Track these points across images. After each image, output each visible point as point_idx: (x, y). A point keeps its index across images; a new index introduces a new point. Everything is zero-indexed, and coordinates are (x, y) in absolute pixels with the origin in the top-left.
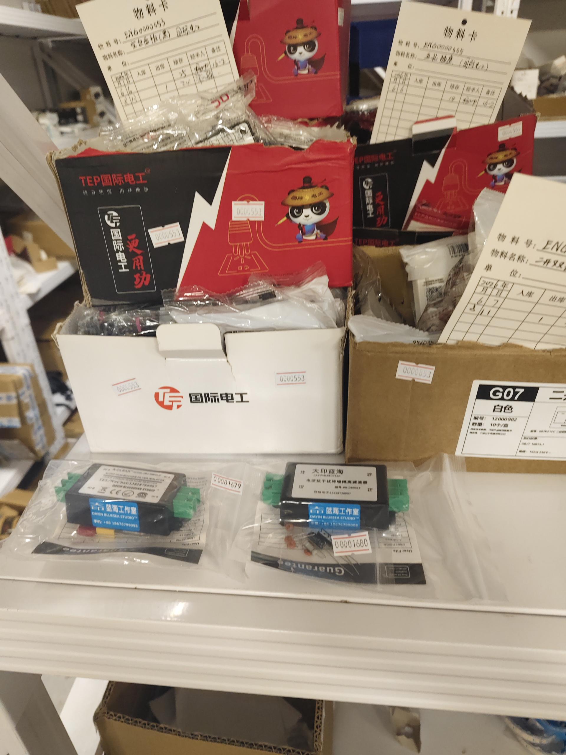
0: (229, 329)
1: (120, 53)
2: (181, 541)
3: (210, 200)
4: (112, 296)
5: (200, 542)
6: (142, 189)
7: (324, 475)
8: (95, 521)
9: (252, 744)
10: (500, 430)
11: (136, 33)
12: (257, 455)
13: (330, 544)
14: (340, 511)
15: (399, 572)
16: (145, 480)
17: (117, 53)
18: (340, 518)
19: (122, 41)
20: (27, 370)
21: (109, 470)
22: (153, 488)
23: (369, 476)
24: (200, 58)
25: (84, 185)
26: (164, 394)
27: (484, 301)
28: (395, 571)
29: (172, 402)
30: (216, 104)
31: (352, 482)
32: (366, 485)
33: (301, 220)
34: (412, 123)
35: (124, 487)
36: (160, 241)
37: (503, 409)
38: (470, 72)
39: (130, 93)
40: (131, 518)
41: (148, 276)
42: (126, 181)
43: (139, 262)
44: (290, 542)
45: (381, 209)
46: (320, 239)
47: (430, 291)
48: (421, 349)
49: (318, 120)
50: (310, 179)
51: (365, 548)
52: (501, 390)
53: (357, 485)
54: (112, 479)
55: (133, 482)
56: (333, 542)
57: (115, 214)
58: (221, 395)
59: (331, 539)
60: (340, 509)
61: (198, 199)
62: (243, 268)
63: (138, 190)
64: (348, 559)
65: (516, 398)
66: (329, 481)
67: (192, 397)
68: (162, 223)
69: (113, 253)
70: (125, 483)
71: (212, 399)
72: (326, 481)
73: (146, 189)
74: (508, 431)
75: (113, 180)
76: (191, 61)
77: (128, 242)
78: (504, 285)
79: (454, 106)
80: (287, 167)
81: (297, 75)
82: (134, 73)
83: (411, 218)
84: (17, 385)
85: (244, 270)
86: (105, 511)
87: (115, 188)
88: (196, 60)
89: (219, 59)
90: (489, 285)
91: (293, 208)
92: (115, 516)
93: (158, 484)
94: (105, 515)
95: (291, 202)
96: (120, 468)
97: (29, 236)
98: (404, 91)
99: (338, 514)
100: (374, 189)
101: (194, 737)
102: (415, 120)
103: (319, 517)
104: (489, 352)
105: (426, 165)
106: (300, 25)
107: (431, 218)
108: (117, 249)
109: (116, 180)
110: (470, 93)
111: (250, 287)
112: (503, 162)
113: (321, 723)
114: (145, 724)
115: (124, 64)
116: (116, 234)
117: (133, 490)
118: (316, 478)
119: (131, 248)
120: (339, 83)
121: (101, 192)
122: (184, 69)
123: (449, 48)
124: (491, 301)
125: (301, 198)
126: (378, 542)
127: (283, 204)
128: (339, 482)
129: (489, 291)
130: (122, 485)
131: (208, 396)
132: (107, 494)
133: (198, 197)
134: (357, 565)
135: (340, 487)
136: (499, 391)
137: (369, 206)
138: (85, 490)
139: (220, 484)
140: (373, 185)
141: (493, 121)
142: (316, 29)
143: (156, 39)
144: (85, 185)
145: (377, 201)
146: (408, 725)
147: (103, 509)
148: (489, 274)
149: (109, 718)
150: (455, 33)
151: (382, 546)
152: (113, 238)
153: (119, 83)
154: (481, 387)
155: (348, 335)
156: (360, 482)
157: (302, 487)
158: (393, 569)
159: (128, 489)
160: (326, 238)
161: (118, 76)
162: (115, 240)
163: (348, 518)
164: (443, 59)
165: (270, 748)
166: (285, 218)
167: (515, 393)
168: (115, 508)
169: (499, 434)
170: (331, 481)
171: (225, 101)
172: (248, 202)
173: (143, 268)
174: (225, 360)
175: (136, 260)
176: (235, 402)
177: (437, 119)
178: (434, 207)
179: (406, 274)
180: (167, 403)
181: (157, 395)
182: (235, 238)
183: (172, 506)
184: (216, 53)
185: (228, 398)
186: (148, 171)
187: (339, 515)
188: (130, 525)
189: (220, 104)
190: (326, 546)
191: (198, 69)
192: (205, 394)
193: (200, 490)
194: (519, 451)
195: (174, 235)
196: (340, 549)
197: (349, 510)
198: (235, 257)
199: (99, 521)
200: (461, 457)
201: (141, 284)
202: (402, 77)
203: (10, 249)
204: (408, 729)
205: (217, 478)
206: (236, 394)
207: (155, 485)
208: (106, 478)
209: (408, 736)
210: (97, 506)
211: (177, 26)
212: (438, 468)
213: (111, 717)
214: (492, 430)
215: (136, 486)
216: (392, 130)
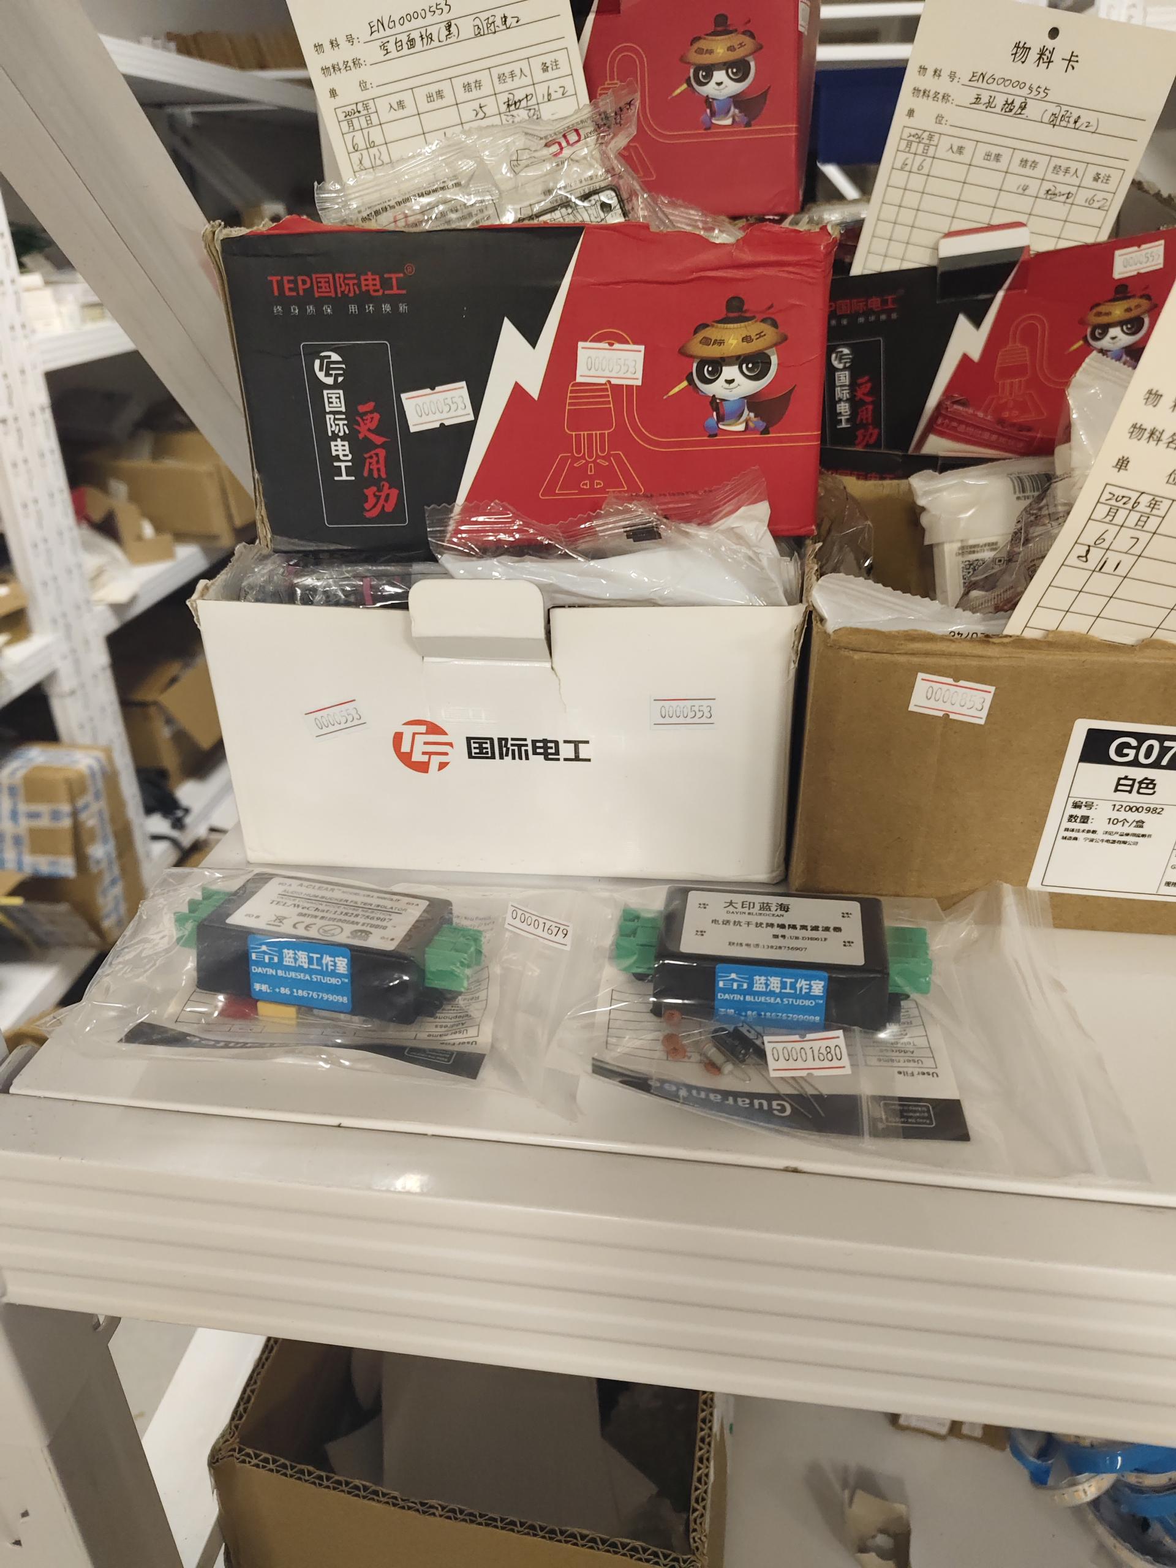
0: (562, 599)
1: (356, 63)
2: (439, 1038)
3: (532, 338)
4: (316, 532)
5: (479, 1040)
6: (395, 308)
7: (749, 914)
8: (257, 987)
9: (553, 1532)
10: (1127, 835)
11: (392, 25)
12: (600, 879)
13: (761, 1054)
14: (783, 985)
15: (911, 1114)
16: (366, 907)
17: (351, 64)
18: (782, 1001)
19: (362, 40)
20: (98, 760)
21: (290, 885)
22: (384, 924)
23: (846, 919)
24: (518, 82)
25: (276, 294)
26: (414, 734)
27: (1109, 537)
28: (902, 1112)
29: (430, 754)
30: (555, 148)
31: (809, 928)
32: (838, 934)
33: (717, 389)
34: (941, 235)
35: (323, 918)
36: (425, 419)
37: (1136, 786)
38: (1062, 135)
39: (372, 145)
40: (334, 981)
41: (394, 493)
42: (364, 288)
43: (378, 462)
44: (673, 1048)
45: (867, 413)
46: (754, 431)
47: (972, 567)
48: (966, 648)
49: (748, 220)
50: (742, 302)
51: (835, 1063)
52: (1134, 743)
53: (820, 934)
54: (297, 902)
55: (342, 909)
56: (768, 1048)
57: (335, 357)
58: (534, 742)
59: (763, 1043)
60: (784, 980)
61: (509, 334)
62: (592, 484)
63: (387, 308)
64: (798, 1083)
65: (1164, 762)
66: (759, 925)
67: (473, 745)
68: (431, 382)
69: (326, 440)
70: (323, 911)
71: (513, 751)
72: (754, 923)
73: (403, 308)
74: (1143, 836)
75: (338, 286)
76: (500, 88)
77: (358, 418)
78: (1154, 504)
79: (1025, 203)
80: (695, 275)
81: (710, 126)
82: (382, 105)
83: (930, 429)
84: (75, 788)
85: (592, 490)
86: (280, 965)
87: (340, 303)
88: (510, 85)
89: (554, 85)
90: (1120, 504)
91: (703, 362)
92: (301, 976)
93: (394, 916)
94: (280, 973)
95: (698, 348)
96: (313, 884)
97: (120, 489)
98: (925, 171)
99: (778, 991)
100: (855, 370)
101: (426, 1509)
102: (946, 231)
103: (737, 997)
104: (1112, 658)
105: (963, 323)
106: (722, 27)
107: (970, 430)
108: (333, 432)
109: (343, 285)
110: (1060, 177)
111: (609, 514)
112: (1120, 323)
113: (706, 1492)
114: (320, 1478)
115: (363, 86)
116: (335, 401)
117: (340, 924)
118: (732, 918)
119: (363, 431)
120: (793, 147)
121: (311, 309)
122: (483, 102)
123: (1020, 85)
124: (1124, 541)
125: (721, 342)
126: (864, 1055)
127: (683, 353)
128: (782, 926)
129: (1121, 515)
130: (316, 913)
131: (506, 746)
132: (286, 928)
133: (508, 327)
134: (819, 1098)
135: (784, 936)
136: (1127, 745)
137: (842, 404)
138: (239, 918)
139: (524, 926)
140: (852, 360)
141: (1103, 236)
142: (752, 36)
143: (430, 38)
144: (279, 294)
145: (859, 394)
146: (883, 1531)
147: (276, 960)
148: (1122, 477)
149: (244, 1462)
150: (1033, 55)
151: (873, 1061)
152: (328, 410)
153: (350, 123)
154: (1092, 733)
155: (811, 618)
156: (827, 929)
157: (702, 933)
158: (899, 1108)
159: (331, 922)
160: (766, 431)
161: (349, 109)
162: (331, 413)
163: (800, 1002)
164: (1008, 106)
165: (593, 1540)
166: (685, 384)
167: (1164, 751)
168: (303, 957)
169: (1125, 843)
170: (764, 925)
171: (572, 145)
172: (611, 344)
173: (384, 476)
174: (548, 665)
175: (371, 457)
176: (562, 759)
177: (991, 228)
178: (978, 409)
179: (922, 531)
180: (417, 757)
181: (398, 738)
182: (580, 419)
183: (424, 960)
184: (551, 74)
185: (547, 749)
186: (410, 269)
187: (782, 995)
188: (331, 997)
189: (562, 149)
190: (752, 1059)
191: (512, 104)
192: (500, 740)
193: (484, 934)
194: (1164, 882)
195: (454, 407)
196: (782, 1064)
197: (802, 984)
198: (579, 459)
199: (264, 988)
200: (1040, 893)
201: (379, 508)
202: (923, 140)
203: (81, 513)
204: (882, 1540)
205: (520, 912)
206: (565, 742)
207: (387, 917)
208: (284, 901)
209: (883, 1555)
210: (265, 953)
211: (475, 15)
212: (992, 916)
213: (248, 1459)
214: (1110, 833)
215: (347, 918)
216: (897, 249)
